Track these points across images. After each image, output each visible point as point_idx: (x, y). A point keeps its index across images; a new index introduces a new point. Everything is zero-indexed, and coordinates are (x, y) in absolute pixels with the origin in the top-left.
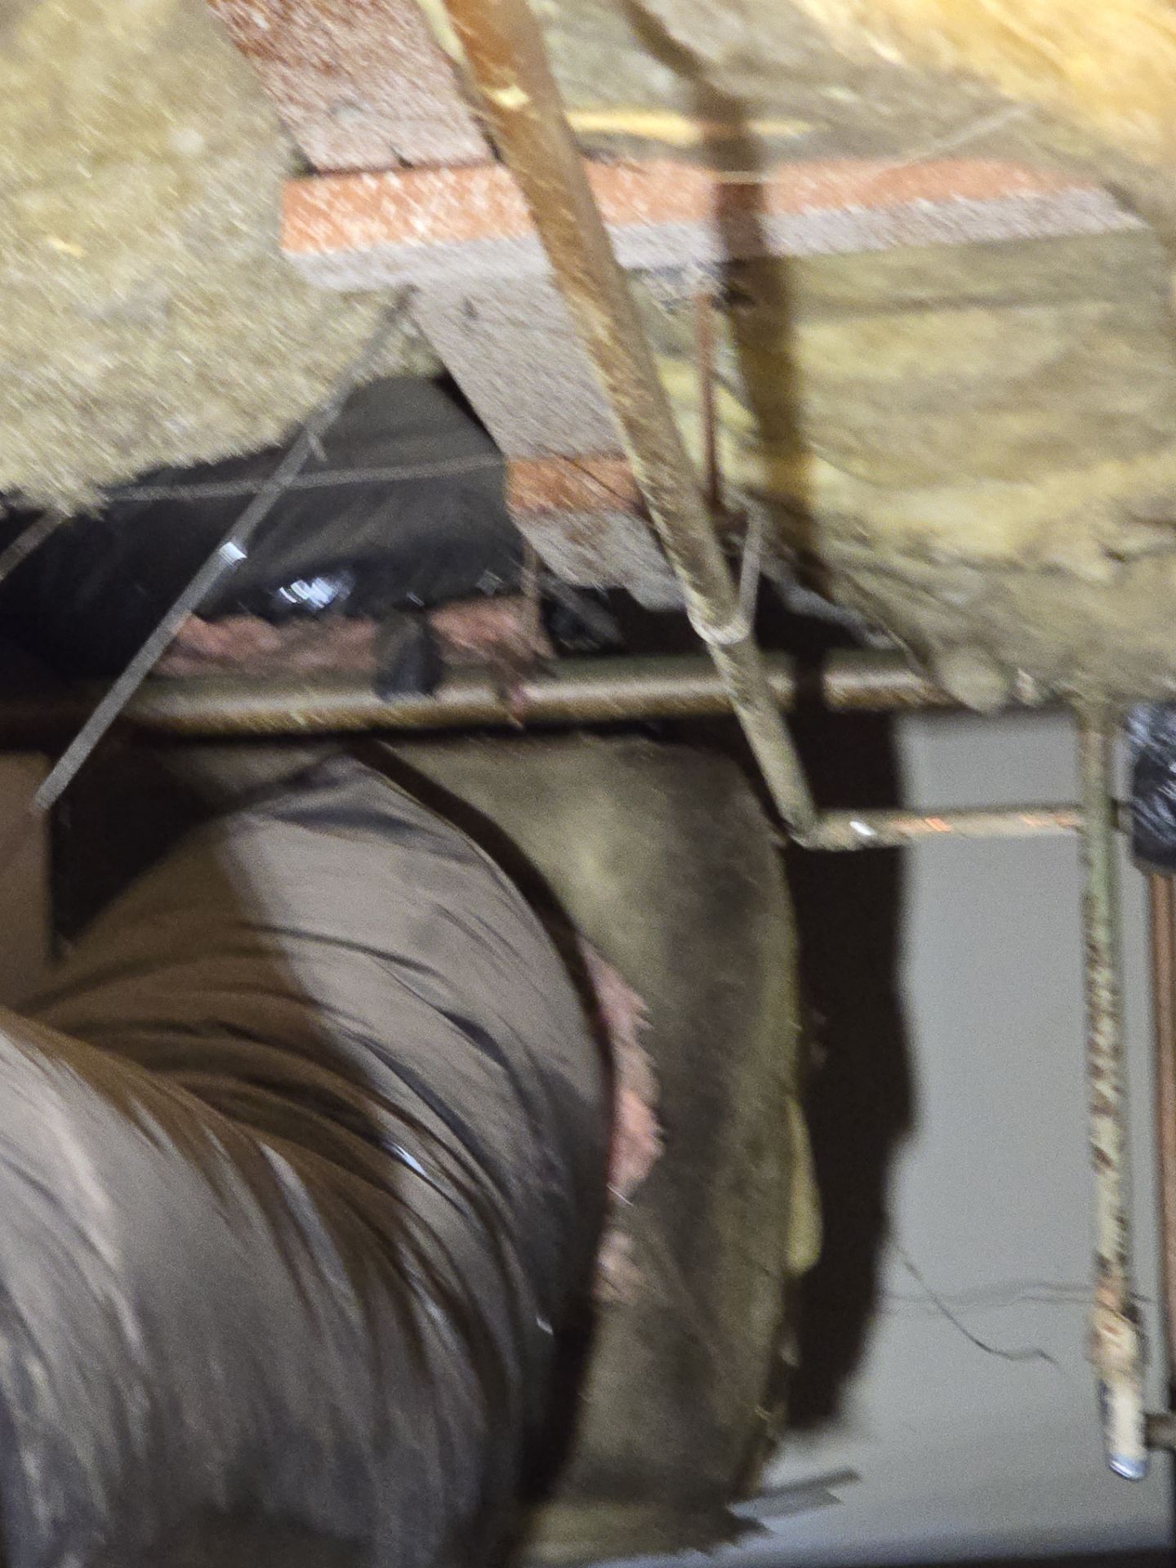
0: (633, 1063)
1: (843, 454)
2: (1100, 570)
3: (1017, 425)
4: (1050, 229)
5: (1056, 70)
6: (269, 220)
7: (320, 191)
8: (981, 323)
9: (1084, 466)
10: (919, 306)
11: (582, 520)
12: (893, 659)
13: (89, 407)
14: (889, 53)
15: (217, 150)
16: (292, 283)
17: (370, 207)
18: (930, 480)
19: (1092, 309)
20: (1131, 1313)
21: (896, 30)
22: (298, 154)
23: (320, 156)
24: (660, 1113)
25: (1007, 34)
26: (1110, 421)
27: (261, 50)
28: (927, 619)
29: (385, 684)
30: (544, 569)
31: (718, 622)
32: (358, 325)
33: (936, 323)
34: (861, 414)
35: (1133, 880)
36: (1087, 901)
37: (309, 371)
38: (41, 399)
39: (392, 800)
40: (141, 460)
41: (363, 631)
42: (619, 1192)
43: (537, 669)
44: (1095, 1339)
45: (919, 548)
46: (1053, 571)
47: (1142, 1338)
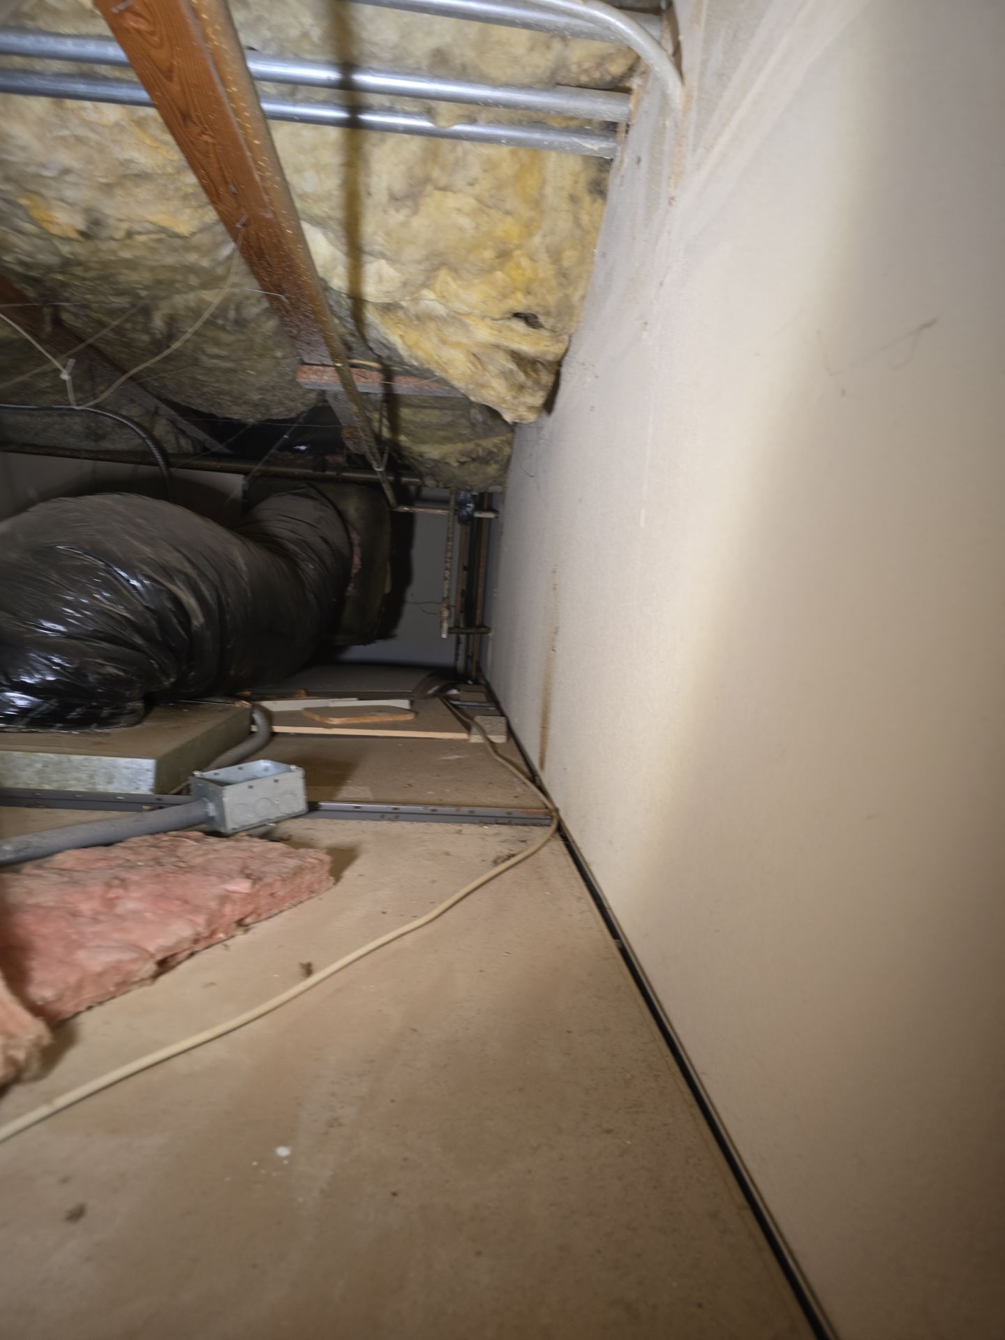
0: (357, 550)
1: (408, 435)
2: (456, 464)
3: (441, 433)
4: (451, 396)
5: (447, 372)
6: (295, 372)
7: (306, 368)
8: (437, 412)
9: (455, 443)
10: (425, 407)
11: (356, 441)
12: (416, 476)
13: (256, 405)
14: (415, 363)
15: (284, 358)
16: (299, 385)
17: (315, 373)
18: (425, 443)
19: (459, 412)
20: (448, 608)
21: (417, 359)
22: (302, 360)
23: (306, 360)
24: (362, 560)
25: (437, 362)
26: (461, 435)
27: (294, 338)
28: (422, 469)
29: (315, 469)
30: (348, 449)
31: (378, 467)
32: (313, 396)
33: (428, 411)
34: (412, 428)
35: (458, 526)
36: (448, 528)
37: (302, 403)
38: (245, 403)
39: (313, 493)
40: (267, 417)
41: (310, 457)
42: (352, 575)
43: (345, 470)
44: (441, 613)
45: (421, 455)
46: (447, 463)
47: (450, 614)
